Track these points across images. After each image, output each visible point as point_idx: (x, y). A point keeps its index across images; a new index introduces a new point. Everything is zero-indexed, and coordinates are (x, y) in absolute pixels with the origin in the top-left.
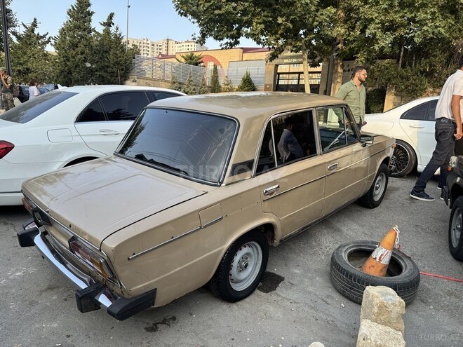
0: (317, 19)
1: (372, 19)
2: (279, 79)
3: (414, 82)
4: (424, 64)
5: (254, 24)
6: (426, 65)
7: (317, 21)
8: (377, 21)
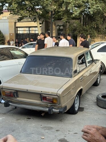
0: (45, 3)
1: (70, 2)
2: (17, 31)
3: (90, 32)
4: (94, 24)
5: (13, 4)
6: (95, 25)
7: (45, 4)
8: (72, 3)
